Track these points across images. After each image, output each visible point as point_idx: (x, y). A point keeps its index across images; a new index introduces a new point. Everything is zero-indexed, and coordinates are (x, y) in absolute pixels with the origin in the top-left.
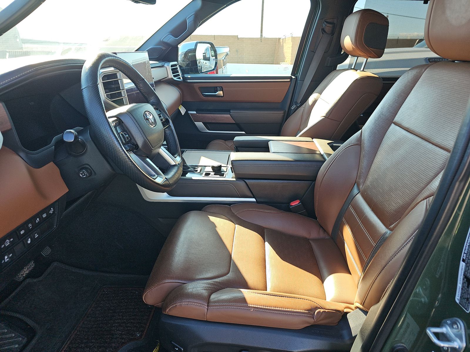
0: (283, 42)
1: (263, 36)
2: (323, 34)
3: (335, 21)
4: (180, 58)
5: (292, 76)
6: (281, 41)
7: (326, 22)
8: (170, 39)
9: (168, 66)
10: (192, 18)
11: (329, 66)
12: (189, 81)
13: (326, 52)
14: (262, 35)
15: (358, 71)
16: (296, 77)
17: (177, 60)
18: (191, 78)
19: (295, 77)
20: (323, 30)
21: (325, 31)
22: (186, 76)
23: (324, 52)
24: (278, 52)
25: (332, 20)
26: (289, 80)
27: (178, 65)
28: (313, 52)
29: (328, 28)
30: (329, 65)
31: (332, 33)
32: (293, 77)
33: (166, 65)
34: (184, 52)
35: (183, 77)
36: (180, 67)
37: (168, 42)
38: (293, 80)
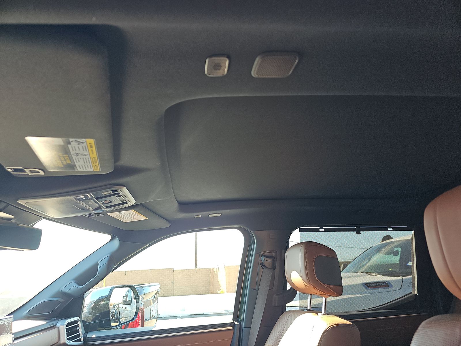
0: (217, 271)
1: (198, 268)
2: (263, 269)
3: (274, 254)
4: (86, 310)
5: (234, 322)
6: (215, 270)
7: (265, 256)
8: (72, 288)
9: (63, 325)
10: (105, 261)
11: (277, 307)
12: (92, 343)
13: (270, 289)
14: (196, 267)
15: (319, 314)
16: (240, 323)
17: (80, 315)
18: (97, 339)
19: (238, 323)
20: (262, 264)
21: (264, 266)
22: (89, 336)
23: (269, 289)
24: (213, 280)
25: (270, 253)
26: (232, 327)
27: (79, 322)
28: (255, 290)
29: (268, 262)
30: (277, 305)
31: (274, 268)
32: (236, 323)
33: (58, 325)
34: (94, 301)
35: (85, 338)
36: (84, 322)
37: (69, 292)
38: (236, 326)
